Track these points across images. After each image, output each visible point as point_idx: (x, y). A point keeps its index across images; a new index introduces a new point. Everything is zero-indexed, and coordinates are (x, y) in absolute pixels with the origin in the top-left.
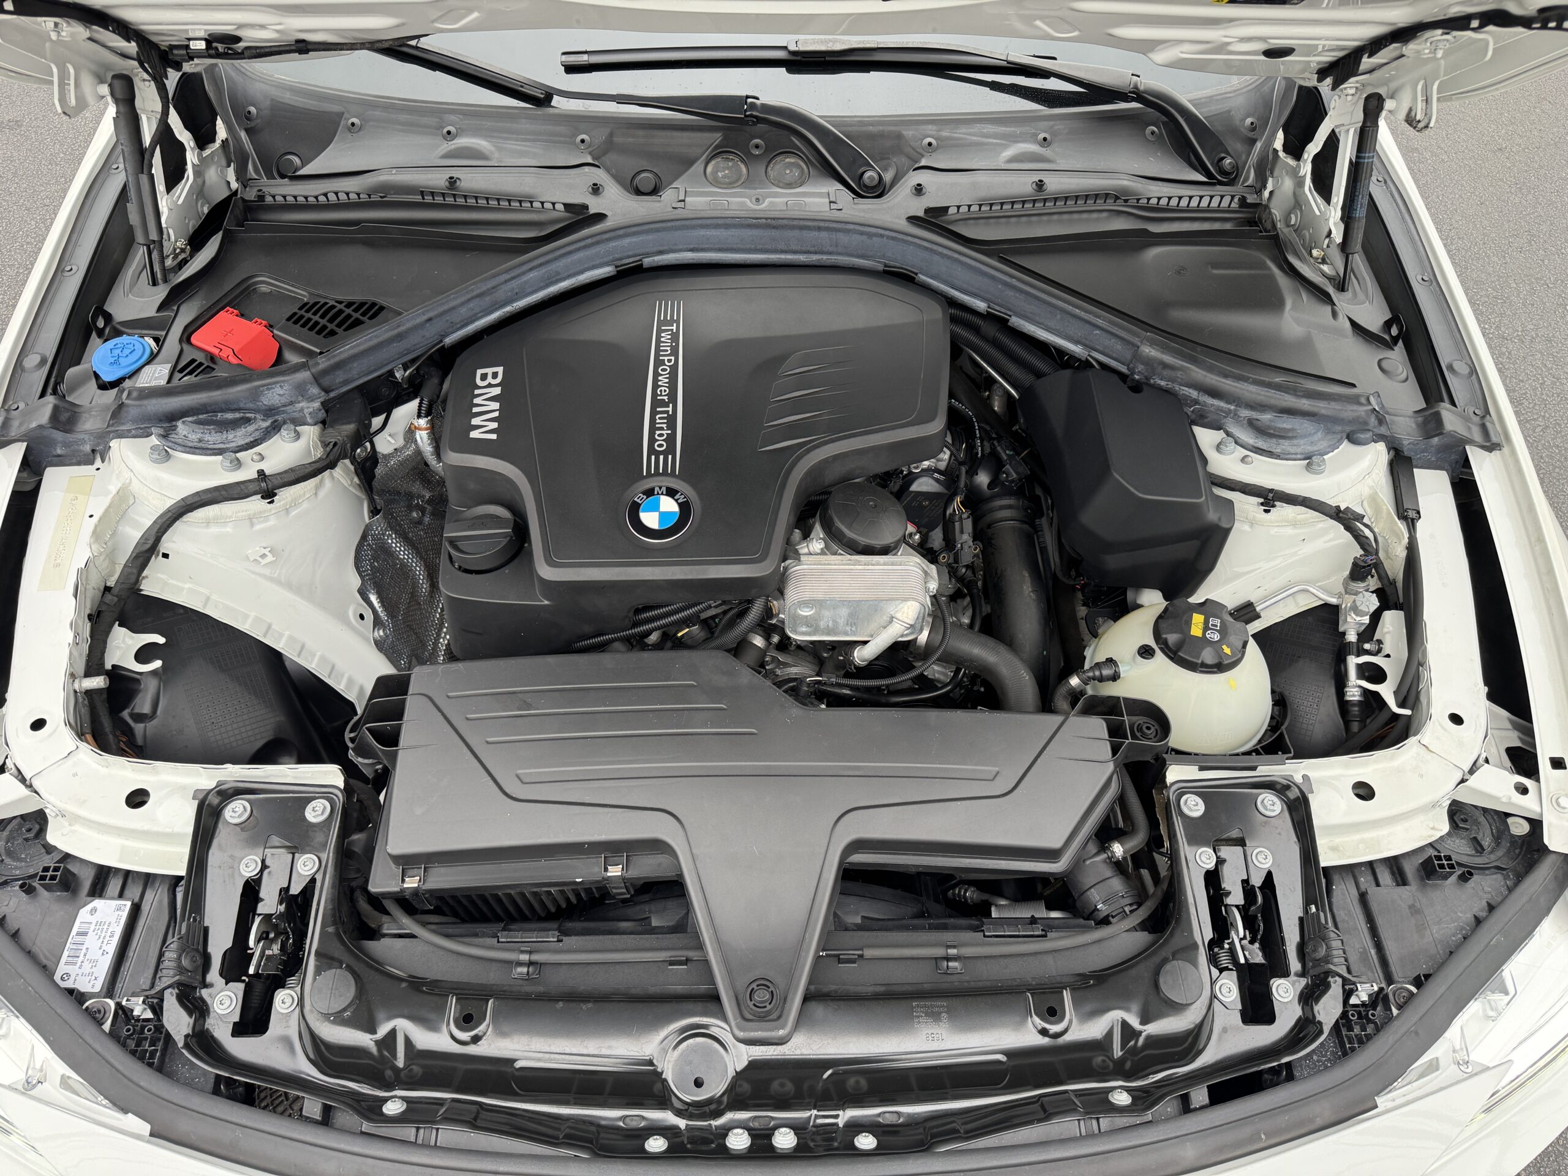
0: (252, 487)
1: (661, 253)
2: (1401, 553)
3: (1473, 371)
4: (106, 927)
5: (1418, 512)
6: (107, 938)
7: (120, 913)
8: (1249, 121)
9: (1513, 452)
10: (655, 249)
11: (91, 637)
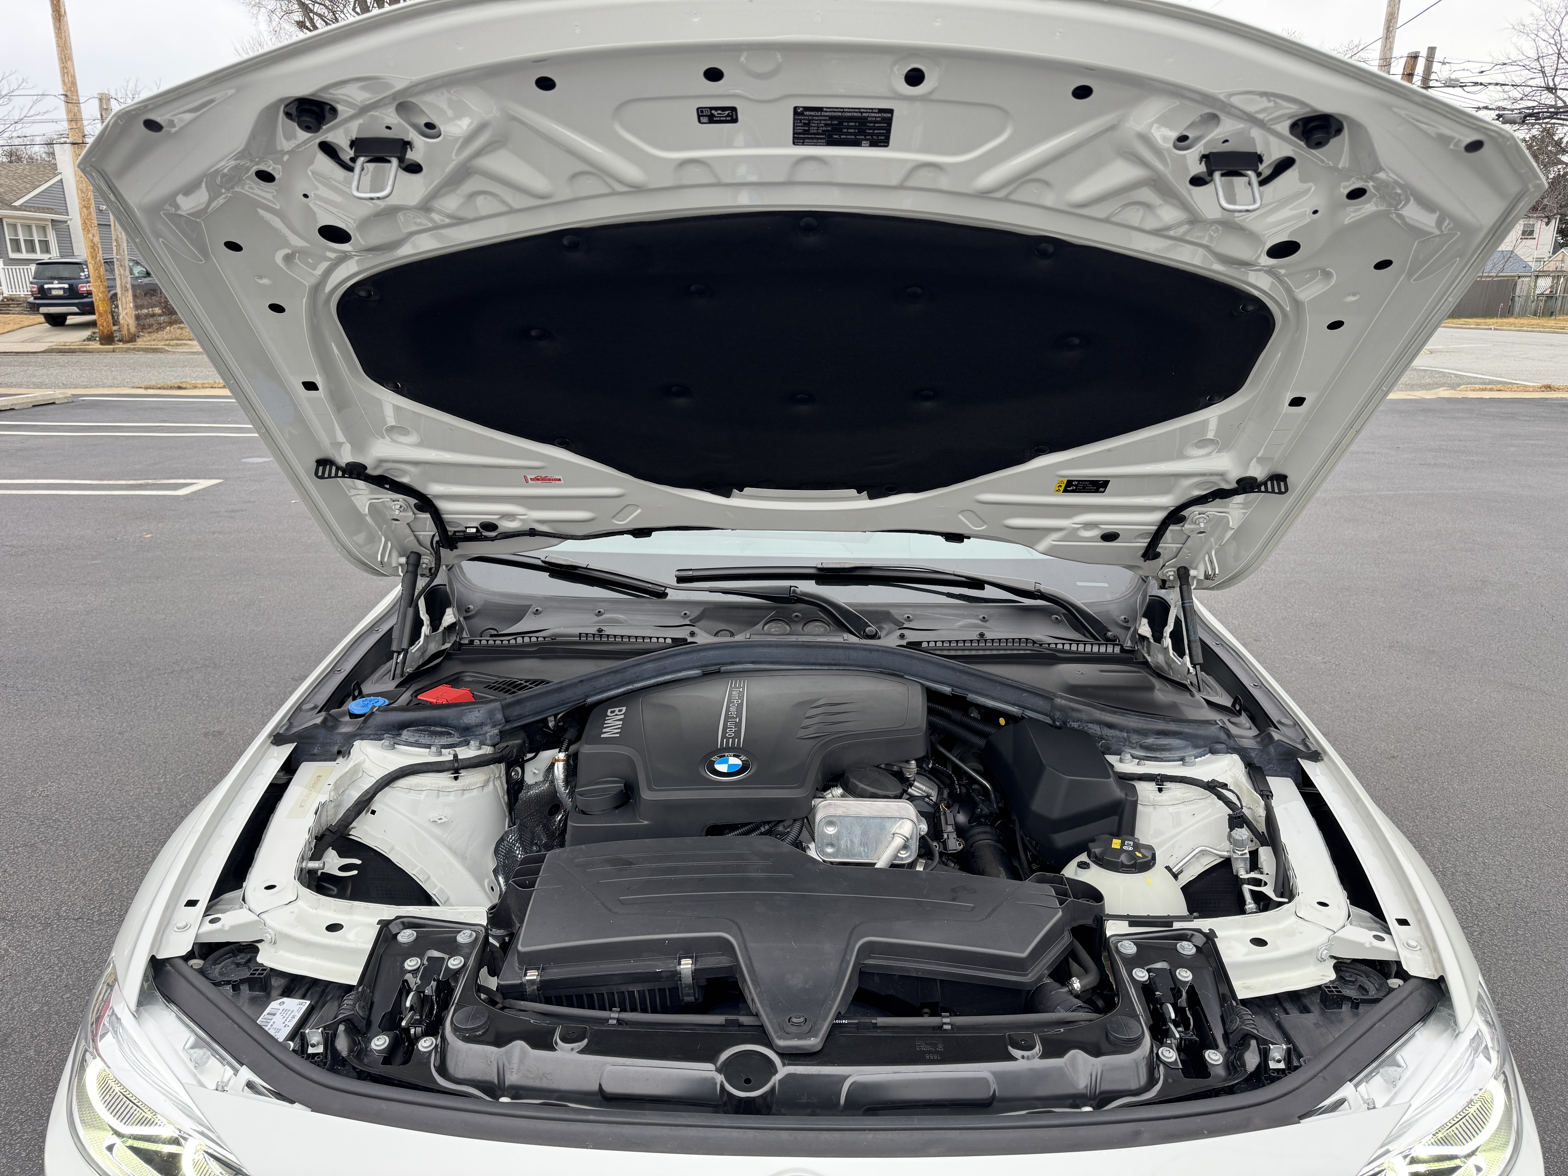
0: (448, 765)
1: (733, 663)
2: (1262, 813)
3: (1296, 724)
4: (289, 1013)
5: (1271, 792)
6: (290, 1018)
7: (301, 1006)
8: (1123, 617)
9: (1330, 759)
10: (729, 661)
11: (315, 847)
